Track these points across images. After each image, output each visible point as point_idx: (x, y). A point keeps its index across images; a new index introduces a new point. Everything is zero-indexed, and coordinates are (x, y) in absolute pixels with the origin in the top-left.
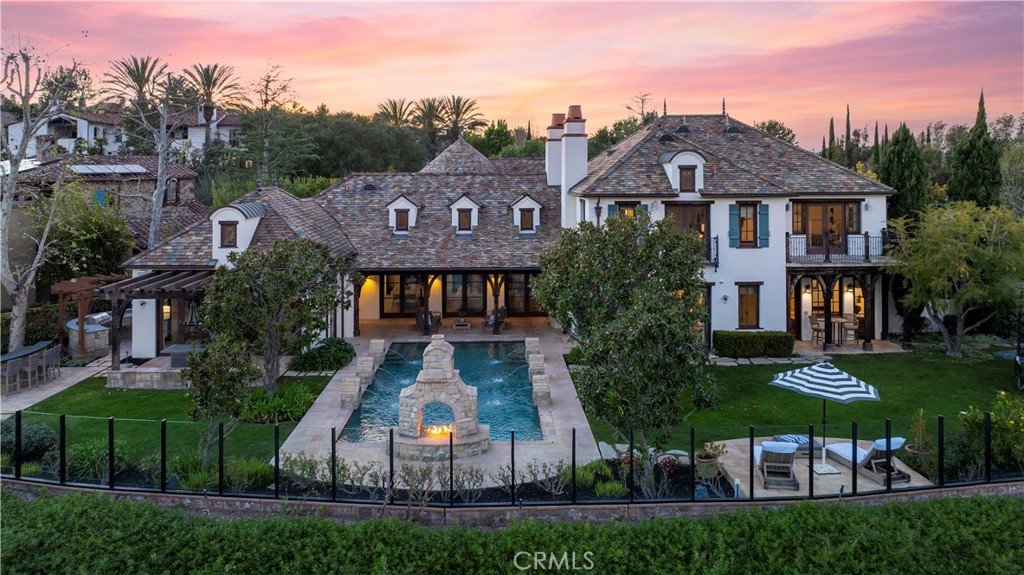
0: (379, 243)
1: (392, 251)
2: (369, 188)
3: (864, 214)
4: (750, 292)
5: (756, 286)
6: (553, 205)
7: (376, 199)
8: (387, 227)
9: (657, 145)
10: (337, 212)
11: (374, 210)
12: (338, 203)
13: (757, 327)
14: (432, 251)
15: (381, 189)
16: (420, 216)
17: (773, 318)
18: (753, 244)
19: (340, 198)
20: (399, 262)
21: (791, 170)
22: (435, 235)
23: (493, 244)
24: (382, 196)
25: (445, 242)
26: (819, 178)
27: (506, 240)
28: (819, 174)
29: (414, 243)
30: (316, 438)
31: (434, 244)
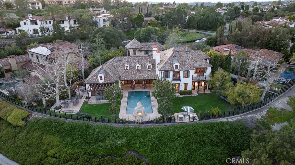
0: (124, 74)
1: (126, 75)
2: (120, 60)
3: (207, 70)
4: (186, 85)
5: (187, 84)
6: (154, 64)
7: (121, 63)
8: (124, 70)
9: (172, 58)
10: (115, 66)
11: (121, 65)
12: (115, 64)
13: (187, 90)
14: (133, 75)
15: (122, 60)
16: (130, 67)
17: (189, 88)
18: (187, 77)
19: (115, 63)
20: (128, 78)
21: (196, 61)
22: (133, 71)
23: (144, 74)
24: (122, 62)
25: (135, 73)
26: (200, 64)
27: (146, 72)
28: (200, 62)
29: (130, 73)
30: (123, 113)
31: (133, 73)
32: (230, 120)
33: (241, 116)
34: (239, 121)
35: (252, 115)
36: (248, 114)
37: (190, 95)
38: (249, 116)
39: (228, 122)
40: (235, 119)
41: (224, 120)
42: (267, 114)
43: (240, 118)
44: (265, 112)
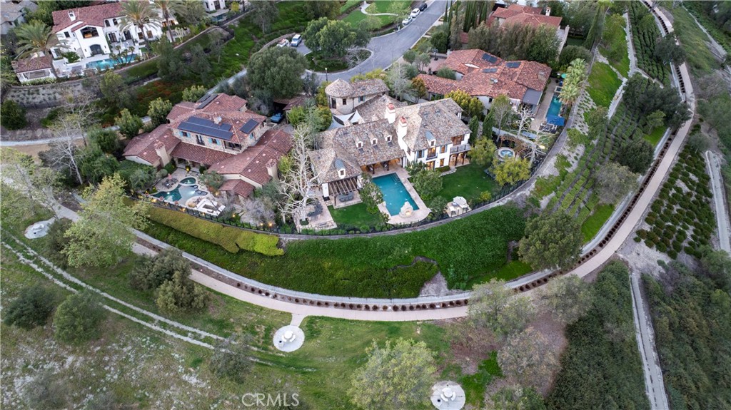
0: (359, 156)
1: (364, 158)
2: (345, 134)
3: (465, 137)
4: (442, 161)
5: (444, 159)
6: (393, 131)
7: (348, 139)
8: (357, 148)
9: (423, 128)
10: (341, 144)
11: (350, 142)
12: (340, 140)
13: (443, 166)
14: (372, 156)
15: (348, 134)
17: (446, 164)
18: (444, 152)
19: (339, 138)
20: (368, 162)
22: (370, 149)
23: (385, 150)
24: (350, 136)
25: (374, 152)
26: (457, 130)
27: (386, 147)
28: (457, 128)
29: (367, 154)
31: (371, 153)
32: (501, 204)
33: (510, 196)
34: (510, 202)
35: (521, 192)
36: (517, 192)
37: (448, 173)
38: (518, 194)
39: (499, 207)
40: (506, 202)
41: (495, 205)
42: (536, 187)
43: (510, 199)
44: (533, 185)
